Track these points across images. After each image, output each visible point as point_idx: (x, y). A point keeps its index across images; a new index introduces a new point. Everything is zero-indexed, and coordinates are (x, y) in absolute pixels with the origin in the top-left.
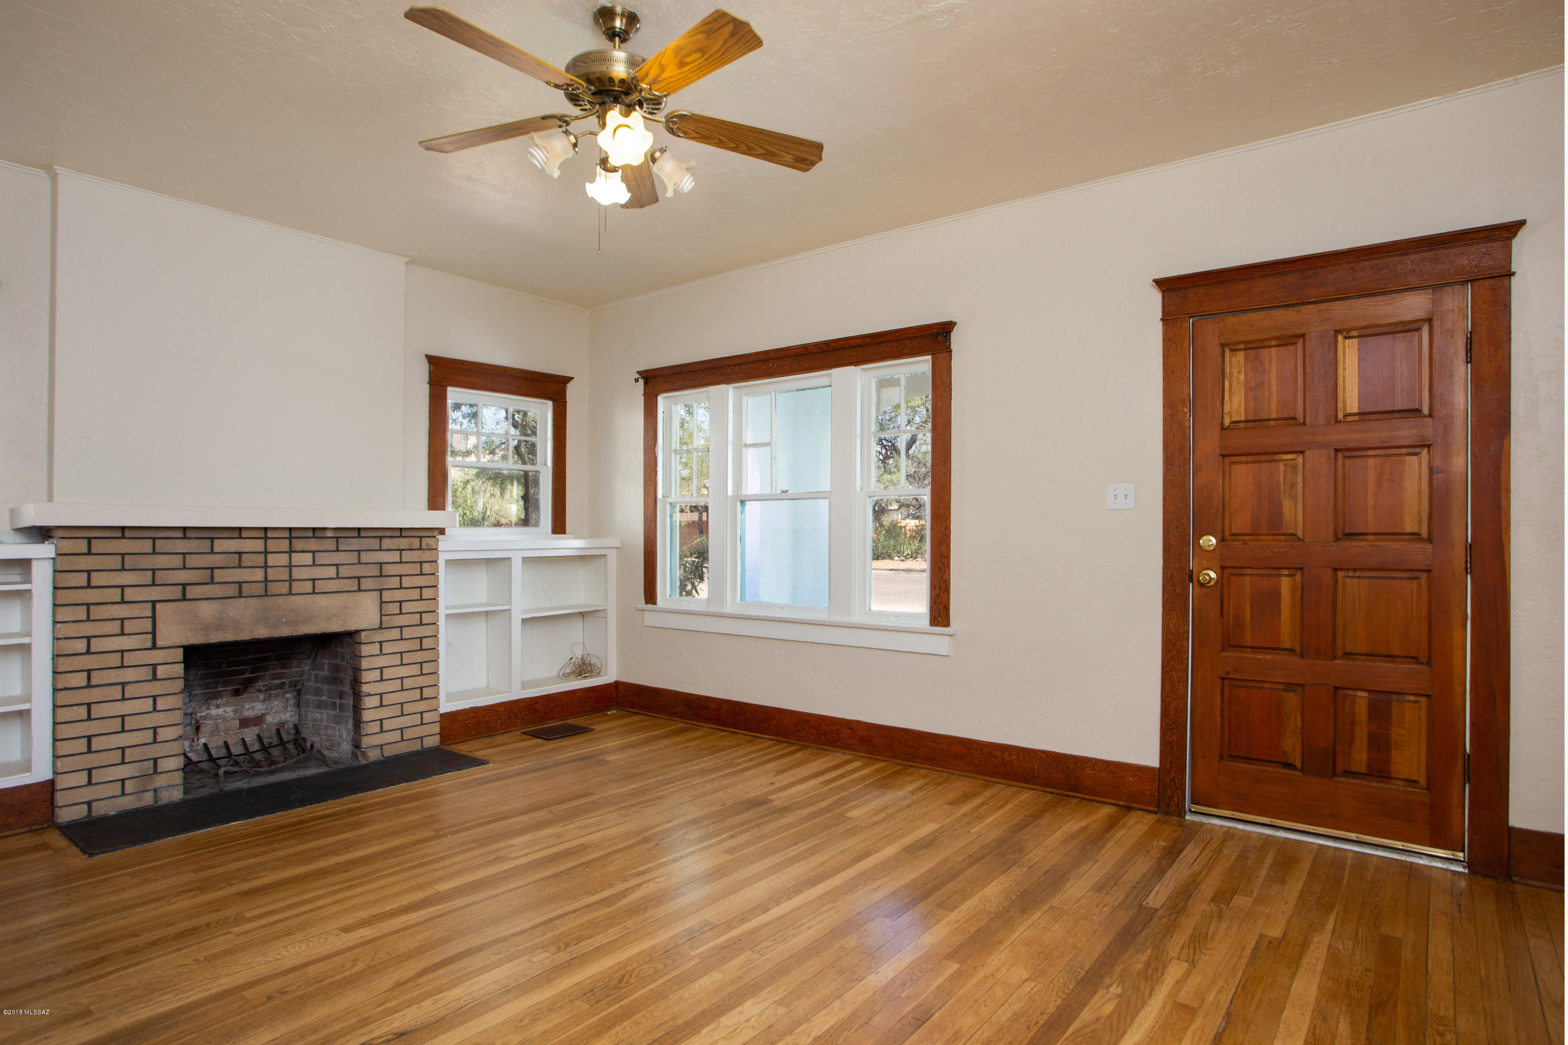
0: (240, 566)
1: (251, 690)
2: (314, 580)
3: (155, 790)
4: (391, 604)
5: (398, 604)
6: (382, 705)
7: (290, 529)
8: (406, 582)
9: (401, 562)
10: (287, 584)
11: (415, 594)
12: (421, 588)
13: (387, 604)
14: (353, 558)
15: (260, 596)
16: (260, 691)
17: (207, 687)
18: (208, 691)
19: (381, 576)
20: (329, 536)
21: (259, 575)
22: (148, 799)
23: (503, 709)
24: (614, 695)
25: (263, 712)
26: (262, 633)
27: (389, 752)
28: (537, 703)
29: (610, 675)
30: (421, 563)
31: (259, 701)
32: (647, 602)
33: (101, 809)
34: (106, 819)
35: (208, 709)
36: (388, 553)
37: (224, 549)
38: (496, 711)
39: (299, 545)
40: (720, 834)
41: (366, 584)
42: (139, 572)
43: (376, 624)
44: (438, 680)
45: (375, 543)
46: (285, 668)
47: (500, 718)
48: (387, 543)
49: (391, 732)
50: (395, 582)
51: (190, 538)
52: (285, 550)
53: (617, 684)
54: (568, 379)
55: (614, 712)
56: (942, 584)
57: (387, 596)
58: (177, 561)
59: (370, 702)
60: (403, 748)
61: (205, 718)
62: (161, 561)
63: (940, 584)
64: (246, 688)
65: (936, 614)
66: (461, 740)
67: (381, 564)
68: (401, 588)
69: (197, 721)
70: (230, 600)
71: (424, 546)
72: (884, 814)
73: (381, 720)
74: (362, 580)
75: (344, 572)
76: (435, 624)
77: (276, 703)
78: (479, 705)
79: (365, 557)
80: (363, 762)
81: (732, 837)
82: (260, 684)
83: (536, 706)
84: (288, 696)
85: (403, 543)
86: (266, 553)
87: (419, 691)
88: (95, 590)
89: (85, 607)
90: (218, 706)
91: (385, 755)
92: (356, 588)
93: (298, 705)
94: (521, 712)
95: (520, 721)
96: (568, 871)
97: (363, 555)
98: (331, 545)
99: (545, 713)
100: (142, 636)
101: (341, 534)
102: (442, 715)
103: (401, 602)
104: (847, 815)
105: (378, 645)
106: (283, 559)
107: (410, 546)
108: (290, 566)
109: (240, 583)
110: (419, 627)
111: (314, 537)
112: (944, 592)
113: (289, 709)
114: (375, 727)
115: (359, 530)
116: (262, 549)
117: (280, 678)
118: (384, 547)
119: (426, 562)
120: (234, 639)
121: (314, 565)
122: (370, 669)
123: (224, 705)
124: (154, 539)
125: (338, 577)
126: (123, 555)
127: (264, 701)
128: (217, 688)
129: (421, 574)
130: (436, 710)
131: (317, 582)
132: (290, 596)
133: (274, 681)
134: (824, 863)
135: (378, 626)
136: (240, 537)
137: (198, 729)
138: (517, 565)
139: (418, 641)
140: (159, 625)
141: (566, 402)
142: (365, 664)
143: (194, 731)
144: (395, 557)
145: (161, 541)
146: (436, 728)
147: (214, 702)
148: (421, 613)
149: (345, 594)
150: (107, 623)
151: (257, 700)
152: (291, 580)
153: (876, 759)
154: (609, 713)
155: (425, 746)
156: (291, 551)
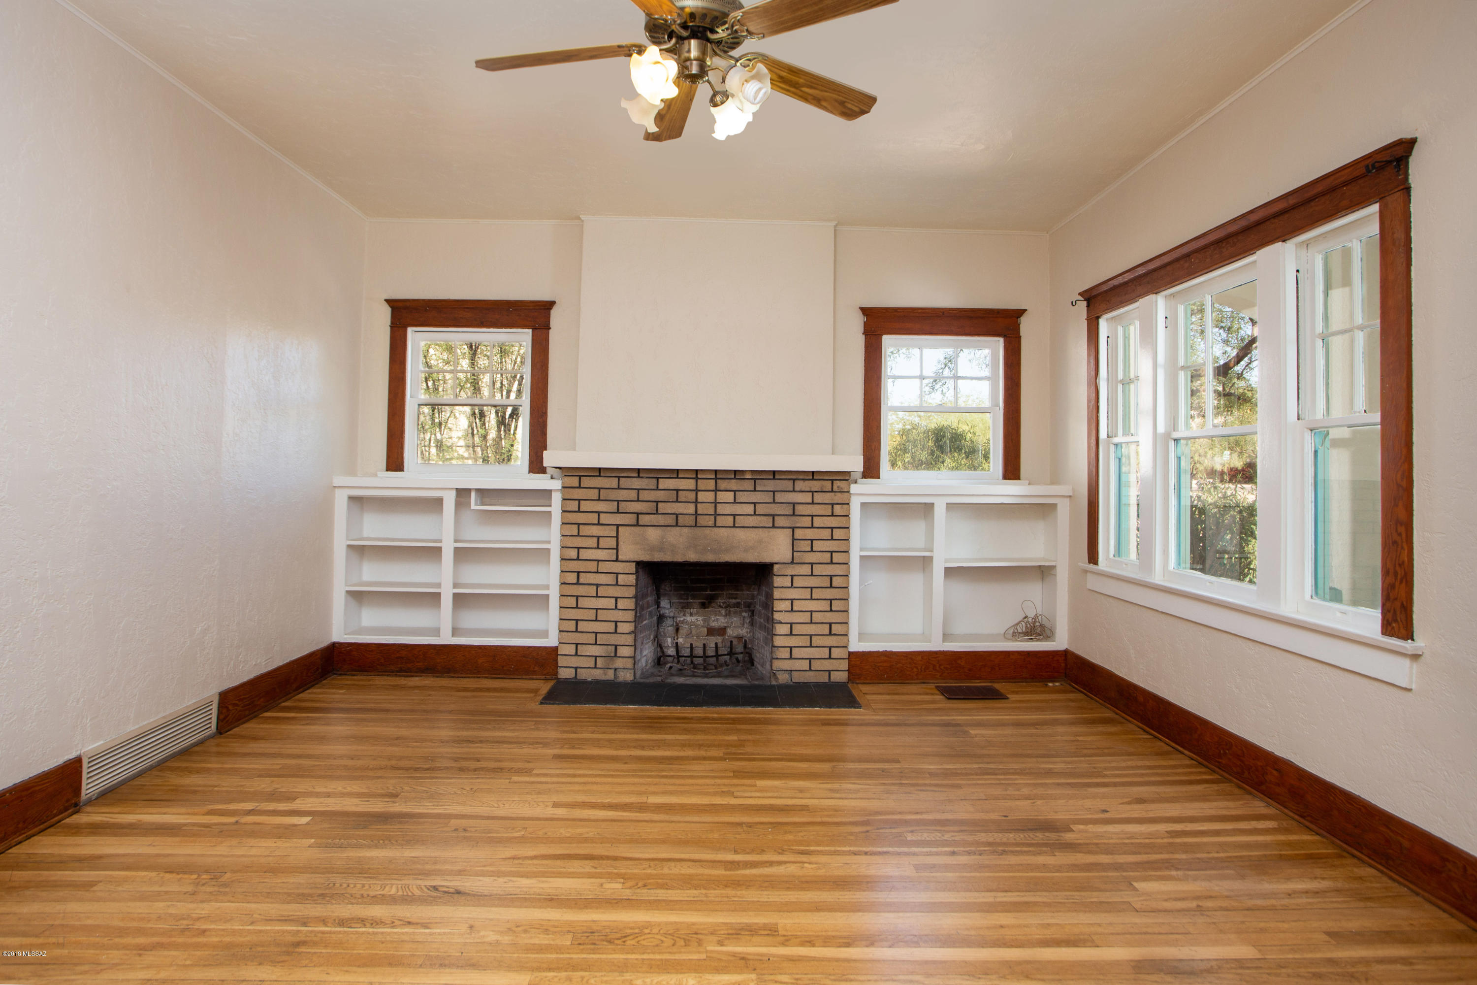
0: (677, 501)
1: (713, 605)
2: (734, 516)
3: (616, 670)
4: (802, 541)
5: (810, 542)
6: (791, 634)
7: (716, 471)
8: (818, 522)
9: (813, 503)
10: (713, 518)
11: (826, 534)
12: (832, 528)
13: (798, 542)
14: (768, 498)
15: (691, 526)
16: (721, 607)
17: (681, 597)
18: (682, 601)
19: (794, 515)
20: (748, 477)
21: (691, 509)
22: (610, 676)
23: (919, 658)
24: (1063, 665)
25: (725, 625)
26: (692, 557)
27: (797, 678)
28: (961, 658)
29: (1060, 642)
30: (833, 505)
31: (722, 615)
32: (1090, 562)
33: (584, 675)
34: (584, 682)
35: (684, 615)
36: (801, 494)
37: (666, 487)
38: (911, 659)
39: (722, 484)
40: (944, 846)
41: (780, 521)
42: (609, 502)
43: (788, 557)
44: (848, 618)
45: (789, 485)
46: (738, 590)
47: (916, 667)
48: (799, 485)
49: (800, 661)
50: (807, 521)
51: (642, 477)
52: (711, 489)
53: (1066, 653)
54: (1021, 313)
55: (1057, 684)
56: (1398, 568)
57: (799, 534)
58: (633, 495)
59: (782, 629)
60: (810, 677)
61: (682, 622)
62: (623, 495)
63: (1395, 566)
64: (710, 603)
65: (1389, 616)
66: (870, 682)
67: (794, 504)
68: (812, 527)
69: (677, 625)
70: (669, 528)
71: (835, 489)
72: (1194, 904)
73: (791, 648)
74: (776, 518)
75: (760, 509)
76: (847, 564)
77: (735, 620)
78: (894, 650)
79: (779, 497)
80: (774, 683)
81: (953, 853)
82: (720, 601)
83: (959, 662)
84: (744, 614)
85: (815, 485)
86: (697, 490)
87: (828, 626)
88: (583, 514)
89: (577, 526)
90: (691, 615)
91: (794, 681)
92: (771, 525)
93: (752, 624)
94: (940, 665)
95: (939, 674)
96: (750, 825)
97: (778, 495)
98: (749, 485)
99: (970, 670)
100: (610, 550)
101: (758, 476)
102: (850, 653)
103: (812, 540)
104: (1135, 884)
105: (789, 578)
106: (710, 496)
107: (821, 488)
108: (716, 503)
109: (677, 515)
110: (830, 565)
111: (735, 478)
112: (1401, 582)
113: (746, 625)
114: (785, 653)
115: (774, 472)
116: (693, 487)
117: (736, 598)
118: (797, 489)
119: (838, 504)
120: (671, 560)
121: (735, 502)
122: (782, 599)
123: (696, 614)
124: (619, 477)
125: (755, 514)
126: (599, 489)
127: (726, 615)
128: (688, 599)
129: (832, 515)
130: (846, 647)
131: (737, 517)
132: (715, 528)
133: (731, 600)
134: (1002, 927)
135: (790, 561)
136: (678, 477)
137: (677, 630)
138: (940, 511)
139: (828, 579)
140: (621, 543)
141: (1020, 337)
142: (777, 594)
143: (675, 631)
144: (807, 498)
145: (623, 479)
146: (845, 665)
147: (688, 610)
148: (832, 552)
149: (760, 530)
150: (589, 538)
151: (719, 614)
152: (716, 515)
153: (1307, 827)
154: (1050, 684)
155: (832, 679)
156: (716, 490)
